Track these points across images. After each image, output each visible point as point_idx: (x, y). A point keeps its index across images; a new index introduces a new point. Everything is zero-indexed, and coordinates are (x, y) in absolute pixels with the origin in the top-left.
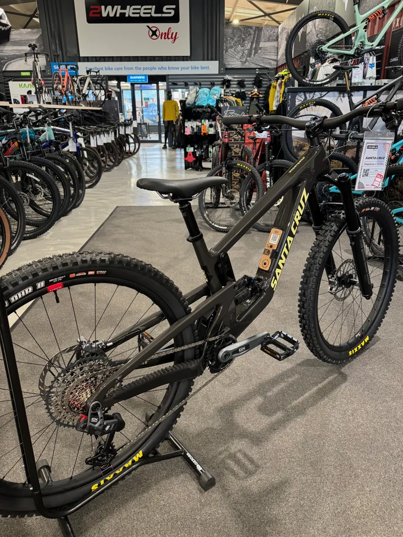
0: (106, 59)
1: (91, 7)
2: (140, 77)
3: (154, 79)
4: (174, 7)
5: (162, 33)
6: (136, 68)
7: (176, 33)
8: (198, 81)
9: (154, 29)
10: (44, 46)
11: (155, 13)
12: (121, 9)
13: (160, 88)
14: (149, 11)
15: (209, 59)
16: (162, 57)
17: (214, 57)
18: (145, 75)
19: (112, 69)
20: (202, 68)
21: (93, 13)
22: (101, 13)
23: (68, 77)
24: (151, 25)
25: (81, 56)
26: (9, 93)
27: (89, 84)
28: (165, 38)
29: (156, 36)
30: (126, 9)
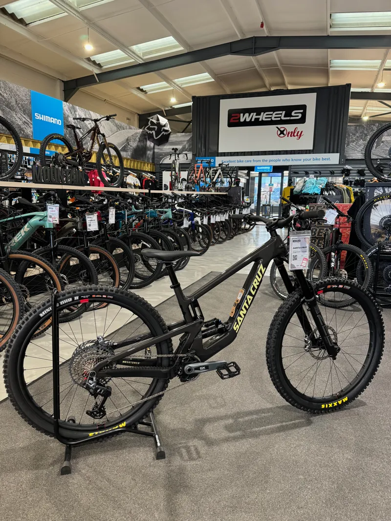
0: (239, 154)
1: (233, 115)
2: (266, 168)
3: (278, 169)
4: (302, 111)
5: (289, 132)
6: (263, 160)
7: (302, 132)
8: (319, 171)
9: (282, 129)
10: (192, 145)
11: (284, 117)
12: (256, 115)
13: (284, 175)
14: (280, 116)
15: (331, 151)
16: (287, 151)
17: (335, 150)
18: (270, 166)
19: (243, 161)
20: (323, 159)
21: (233, 120)
22: (239, 119)
23: (202, 170)
24: (279, 126)
25: (219, 152)
26: (162, 180)
27: (220, 174)
28: (291, 136)
29: (284, 134)
30: (260, 115)
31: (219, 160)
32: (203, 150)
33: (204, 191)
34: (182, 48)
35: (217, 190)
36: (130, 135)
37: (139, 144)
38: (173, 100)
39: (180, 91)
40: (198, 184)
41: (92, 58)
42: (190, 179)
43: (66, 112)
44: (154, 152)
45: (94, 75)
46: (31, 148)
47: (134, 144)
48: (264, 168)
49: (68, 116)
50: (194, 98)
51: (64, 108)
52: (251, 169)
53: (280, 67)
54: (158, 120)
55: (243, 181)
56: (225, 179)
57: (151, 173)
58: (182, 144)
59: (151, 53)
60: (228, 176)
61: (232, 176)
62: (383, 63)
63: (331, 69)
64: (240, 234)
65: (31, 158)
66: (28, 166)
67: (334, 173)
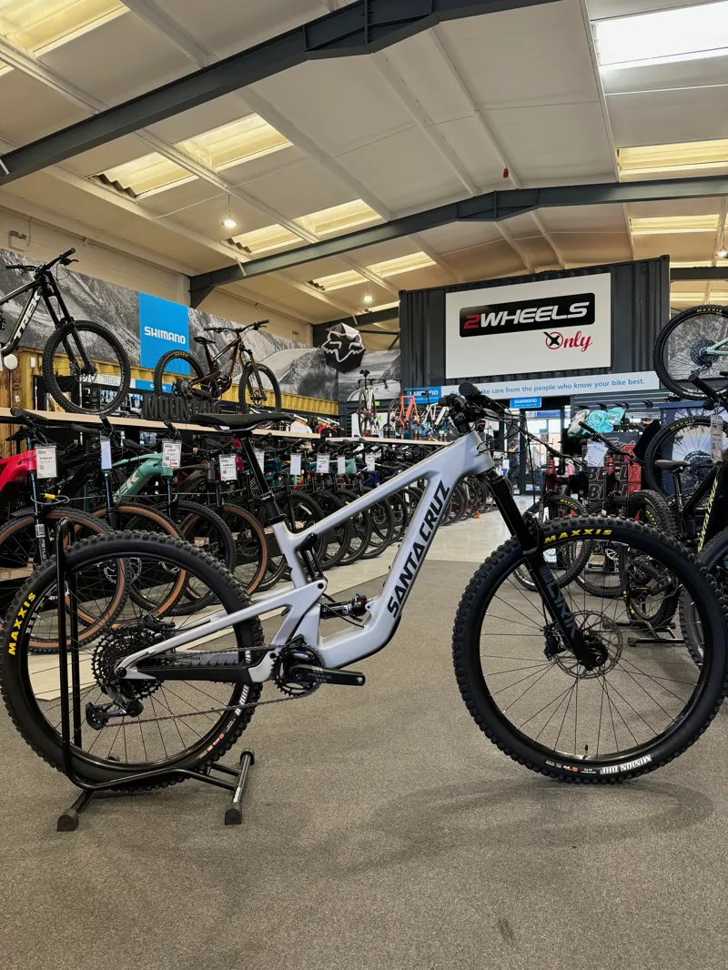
0: (482, 379)
1: (468, 317)
2: (530, 401)
4: (587, 304)
5: (566, 341)
6: (524, 389)
7: (589, 338)
8: (624, 404)
9: (554, 336)
10: (401, 369)
12: (508, 315)
15: (644, 368)
16: (565, 371)
17: (651, 366)
18: (537, 398)
20: (630, 382)
22: (480, 323)
25: (448, 376)
26: (350, 428)
28: (570, 346)
29: (558, 344)
30: (515, 314)
31: (446, 390)
32: (420, 375)
34: (378, 217)
36: (296, 357)
37: (312, 371)
38: (368, 300)
39: (380, 283)
41: (235, 239)
43: (193, 323)
44: (337, 384)
45: (237, 266)
46: (136, 381)
47: (303, 372)
48: (527, 401)
49: (198, 331)
50: (401, 293)
51: (190, 318)
52: (505, 403)
53: (545, 235)
54: (343, 331)
57: (332, 417)
58: (384, 368)
59: (329, 225)
62: (722, 219)
63: (632, 234)
67: (652, 405)
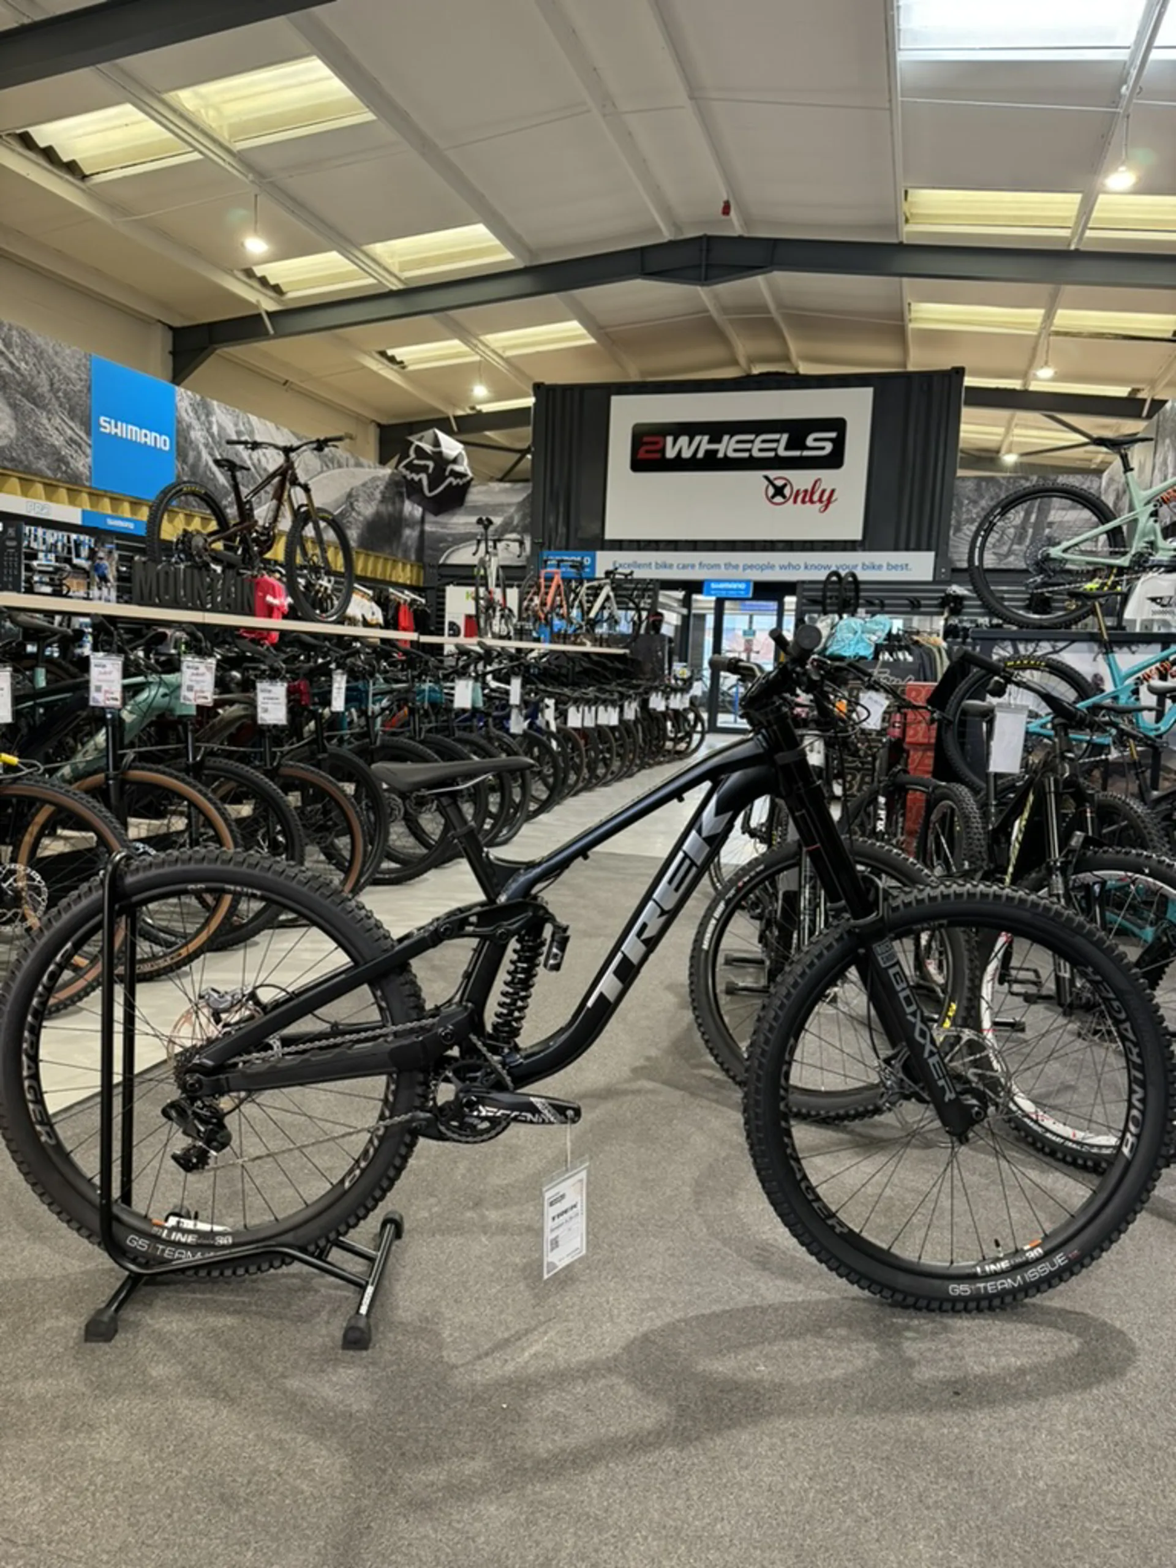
0: (662, 545)
1: (646, 439)
2: (734, 586)
3: (769, 591)
4: (833, 435)
5: (798, 493)
6: (728, 566)
7: (833, 492)
8: (878, 600)
9: (779, 483)
10: (532, 517)
11: (787, 448)
12: (710, 442)
13: (786, 607)
14: (774, 445)
15: (912, 546)
16: (792, 541)
17: (924, 545)
18: (747, 582)
19: (671, 566)
20: (890, 567)
21: (647, 452)
22: (663, 450)
24: (772, 474)
25: (609, 535)
26: (443, 610)
27: (608, 598)
28: (803, 502)
29: (784, 496)
30: (719, 441)
31: (604, 561)
32: (562, 530)
33: (565, 643)
34: (508, 256)
35: (599, 641)
36: (358, 483)
37: (383, 508)
38: (480, 391)
39: (501, 365)
40: (549, 623)
41: (259, 271)
42: (527, 609)
43: (184, 415)
44: (422, 533)
45: (259, 316)
46: (84, 512)
47: (367, 509)
48: (730, 586)
49: (189, 426)
50: (539, 389)
51: (179, 404)
52: (693, 587)
53: (775, 314)
54: (436, 443)
55: (671, 621)
56: (620, 614)
57: (413, 588)
58: (503, 512)
59: (423, 262)
60: (631, 605)
61: (642, 605)
62: (1049, 317)
63: (911, 326)
64: (660, 763)
65: (84, 538)
66: (76, 561)
67: (920, 606)
